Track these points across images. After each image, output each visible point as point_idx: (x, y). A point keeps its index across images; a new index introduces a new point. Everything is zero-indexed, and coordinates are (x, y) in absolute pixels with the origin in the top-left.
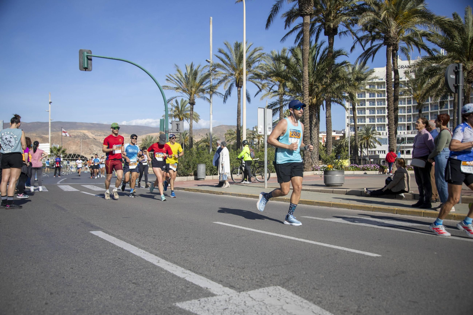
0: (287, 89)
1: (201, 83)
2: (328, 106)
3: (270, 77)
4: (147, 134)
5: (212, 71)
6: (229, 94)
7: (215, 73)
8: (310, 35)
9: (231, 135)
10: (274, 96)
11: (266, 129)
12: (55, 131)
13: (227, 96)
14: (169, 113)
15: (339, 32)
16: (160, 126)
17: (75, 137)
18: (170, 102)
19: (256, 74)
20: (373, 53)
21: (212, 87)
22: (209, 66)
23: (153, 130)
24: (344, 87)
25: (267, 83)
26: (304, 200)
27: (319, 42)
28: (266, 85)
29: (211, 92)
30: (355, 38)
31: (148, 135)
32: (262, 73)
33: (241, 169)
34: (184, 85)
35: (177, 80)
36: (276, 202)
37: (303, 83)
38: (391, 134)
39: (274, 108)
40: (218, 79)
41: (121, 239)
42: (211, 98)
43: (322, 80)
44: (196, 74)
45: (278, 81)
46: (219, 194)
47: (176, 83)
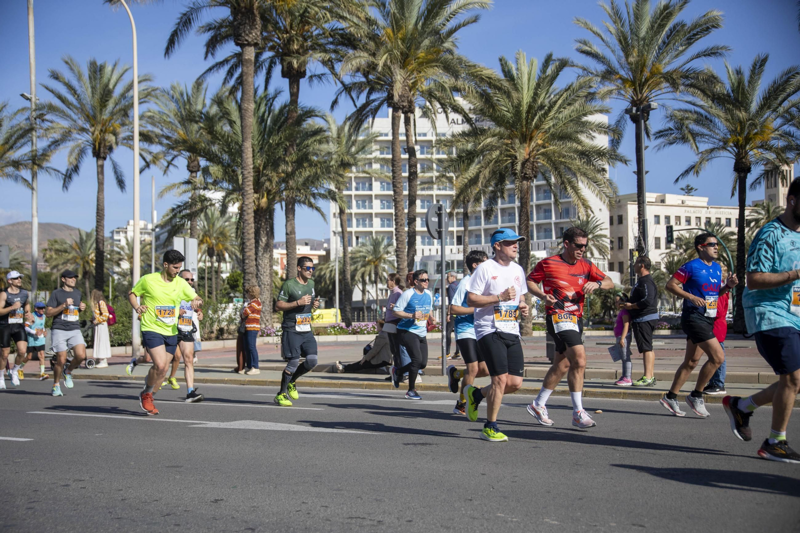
1: (10, 146)
2: (290, 212)
5: (35, 119)
6: (77, 172)
7: (45, 126)
8: (256, 72)
13: (70, 175)
15: (308, 74)
20: (372, 113)
21: (36, 155)
22: (28, 109)
24: (318, 180)
27: (271, 90)
29: (35, 167)
30: (340, 85)
37: (242, 172)
38: (401, 267)
40: (48, 137)
42: (35, 180)
43: (278, 165)
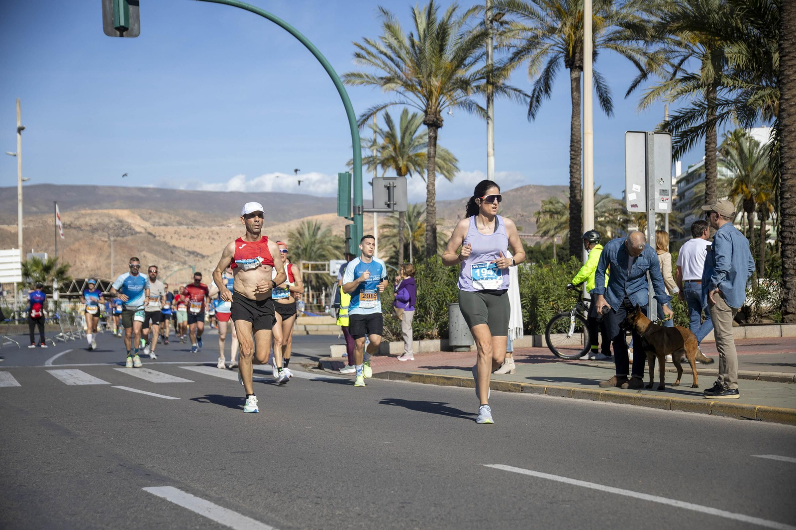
0: (728, 69)
1: (460, 61)
3: (672, 32)
4: (303, 216)
5: (491, 22)
6: (547, 92)
7: (501, 29)
9: (556, 216)
10: (682, 92)
11: (653, 196)
12: (35, 213)
13: (538, 97)
14: (366, 153)
16: (339, 195)
17: (94, 230)
18: (369, 122)
19: (628, 25)
21: (492, 71)
22: (482, 7)
23: (319, 204)
25: (665, 51)
26: (772, 408)
28: (662, 56)
29: (490, 87)
31: (306, 219)
32: (648, 22)
33: (579, 316)
34: (407, 69)
35: (385, 54)
36: (683, 413)
37: (780, 45)
39: (683, 128)
40: (509, 47)
41: (227, 505)
42: (491, 106)
44: (442, 34)
45: (701, 43)
46: (510, 391)
47: (384, 63)
